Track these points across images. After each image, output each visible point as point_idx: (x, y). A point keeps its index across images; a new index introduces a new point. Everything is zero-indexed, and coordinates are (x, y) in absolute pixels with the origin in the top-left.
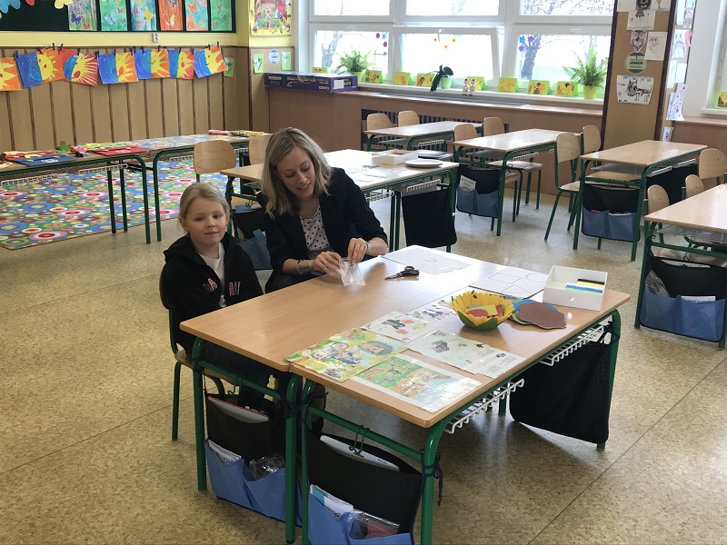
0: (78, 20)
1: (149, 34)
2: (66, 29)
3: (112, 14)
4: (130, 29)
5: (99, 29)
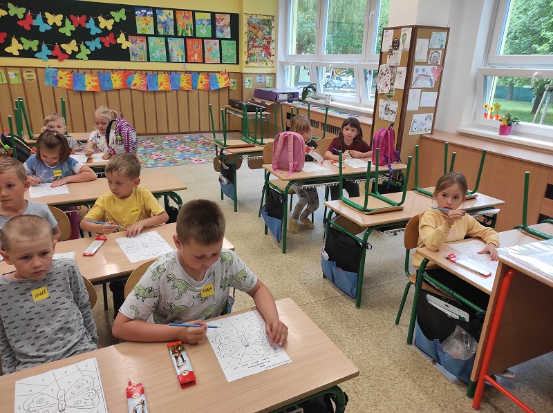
0: (136, 55)
1: (180, 64)
2: (128, 59)
3: (157, 52)
4: (168, 60)
5: (149, 60)
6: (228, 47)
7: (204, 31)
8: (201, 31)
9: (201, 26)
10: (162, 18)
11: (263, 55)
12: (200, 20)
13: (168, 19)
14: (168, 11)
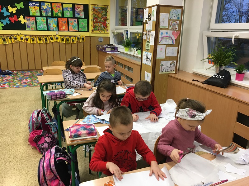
0: (30, 27)
1: (55, 32)
2: (25, 29)
3: (41, 25)
4: (48, 30)
5: (37, 30)
6: (82, 23)
7: (68, 14)
9: (67, 11)
10: (44, 7)
11: (102, 27)
12: (66, 8)
13: (48, 8)
14: (48, 3)
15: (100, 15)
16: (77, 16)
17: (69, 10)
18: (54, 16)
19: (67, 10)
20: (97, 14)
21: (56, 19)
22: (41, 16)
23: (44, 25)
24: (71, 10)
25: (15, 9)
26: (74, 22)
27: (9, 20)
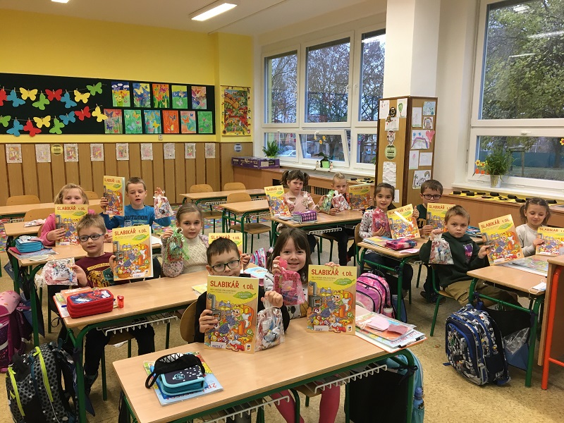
0: (111, 128)
1: (157, 136)
2: (103, 133)
3: (133, 124)
4: (144, 132)
5: (124, 133)
6: (204, 118)
7: (180, 103)
8: (178, 103)
9: (178, 98)
10: (139, 91)
11: (240, 125)
12: (177, 93)
13: (144, 92)
14: (145, 85)
15: (236, 105)
16: (195, 106)
17: (182, 96)
18: (156, 106)
19: (178, 95)
20: (231, 102)
21: (158, 113)
22: (133, 107)
23: (138, 123)
24: (185, 96)
25: (88, 95)
26: (189, 117)
27: (75, 116)
